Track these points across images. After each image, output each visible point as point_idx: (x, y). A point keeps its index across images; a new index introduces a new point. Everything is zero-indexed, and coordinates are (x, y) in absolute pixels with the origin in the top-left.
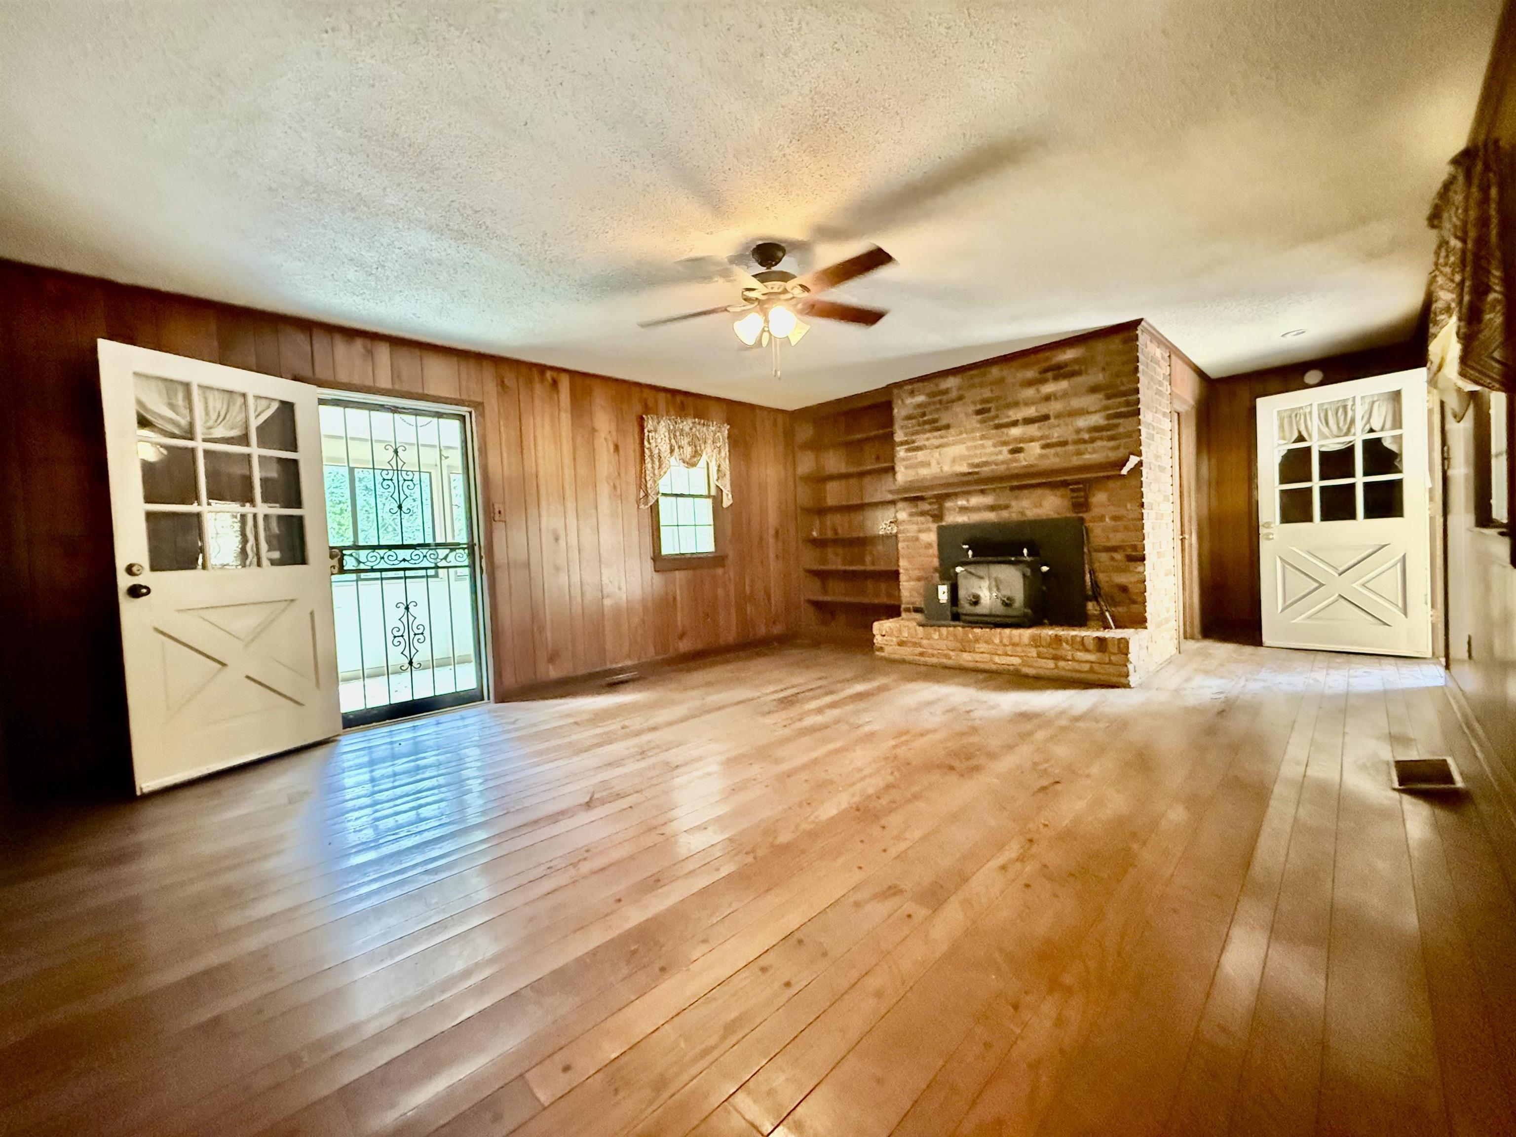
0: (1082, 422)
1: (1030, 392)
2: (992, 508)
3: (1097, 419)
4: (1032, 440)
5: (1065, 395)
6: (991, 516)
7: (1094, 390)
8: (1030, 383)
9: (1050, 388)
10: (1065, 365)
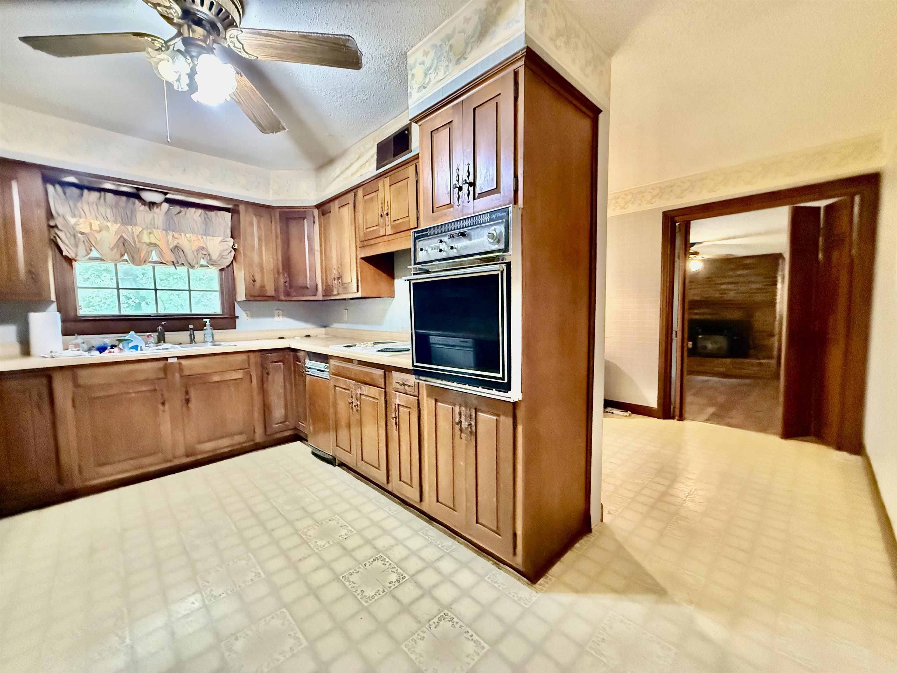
0: (753, 286)
1: (731, 273)
2: (709, 314)
3: (758, 286)
4: (731, 290)
5: (746, 275)
6: (709, 317)
7: (759, 275)
8: (733, 270)
9: (739, 272)
10: (749, 264)
